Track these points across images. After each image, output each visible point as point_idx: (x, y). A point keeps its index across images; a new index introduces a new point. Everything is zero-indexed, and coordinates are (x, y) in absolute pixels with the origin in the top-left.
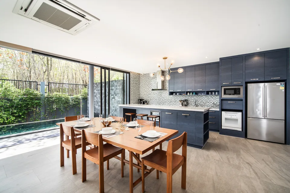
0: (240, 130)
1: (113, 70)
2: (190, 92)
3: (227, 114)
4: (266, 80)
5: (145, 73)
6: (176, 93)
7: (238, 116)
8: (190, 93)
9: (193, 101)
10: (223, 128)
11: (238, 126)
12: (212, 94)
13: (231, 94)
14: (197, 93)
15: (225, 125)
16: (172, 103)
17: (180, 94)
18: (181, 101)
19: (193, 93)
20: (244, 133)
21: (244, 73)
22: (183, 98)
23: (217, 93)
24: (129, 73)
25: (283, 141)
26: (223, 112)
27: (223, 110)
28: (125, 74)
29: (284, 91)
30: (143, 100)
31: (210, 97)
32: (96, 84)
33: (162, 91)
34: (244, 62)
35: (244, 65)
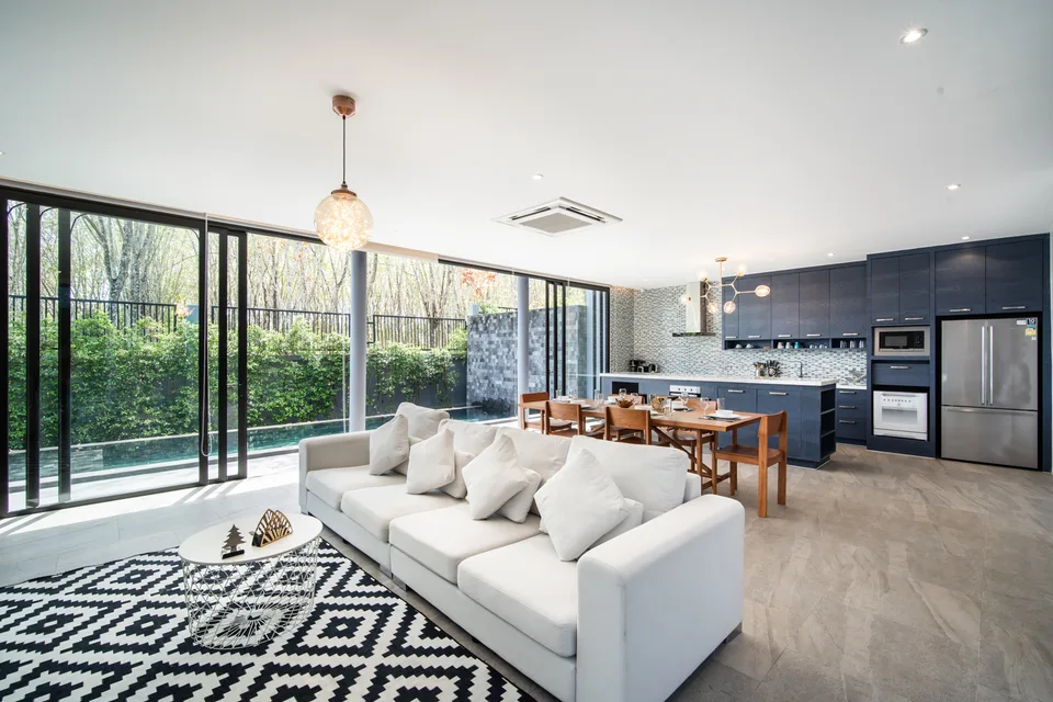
0: (924, 437)
1: (575, 284)
2: (784, 342)
3: (887, 398)
4: (989, 312)
5: (648, 289)
6: (743, 344)
7: (919, 402)
8: (784, 345)
9: (792, 365)
10: (876, 432)
11: (917, 429)
12: (848, 346)
13: (898, 348)
14: (804, 344)
15: (883, 426)
16: (731, 372)
17: (756, 347)
18: (757, 365)
19: (793, 345)
20: (933, 446)
21: (932, 295)
22: (766, 356)
23: (861, 345)
24: (606, 289)
25: (1034, 462)
26: (877, 394)
27: (875, 387)
28: (598, 293)
29: (1035, 339)
30: (644, 362)
31: (843, 355)
32: (495, 318)
33: (702, 337)
34: (933, 266)
35: (932, 274)
